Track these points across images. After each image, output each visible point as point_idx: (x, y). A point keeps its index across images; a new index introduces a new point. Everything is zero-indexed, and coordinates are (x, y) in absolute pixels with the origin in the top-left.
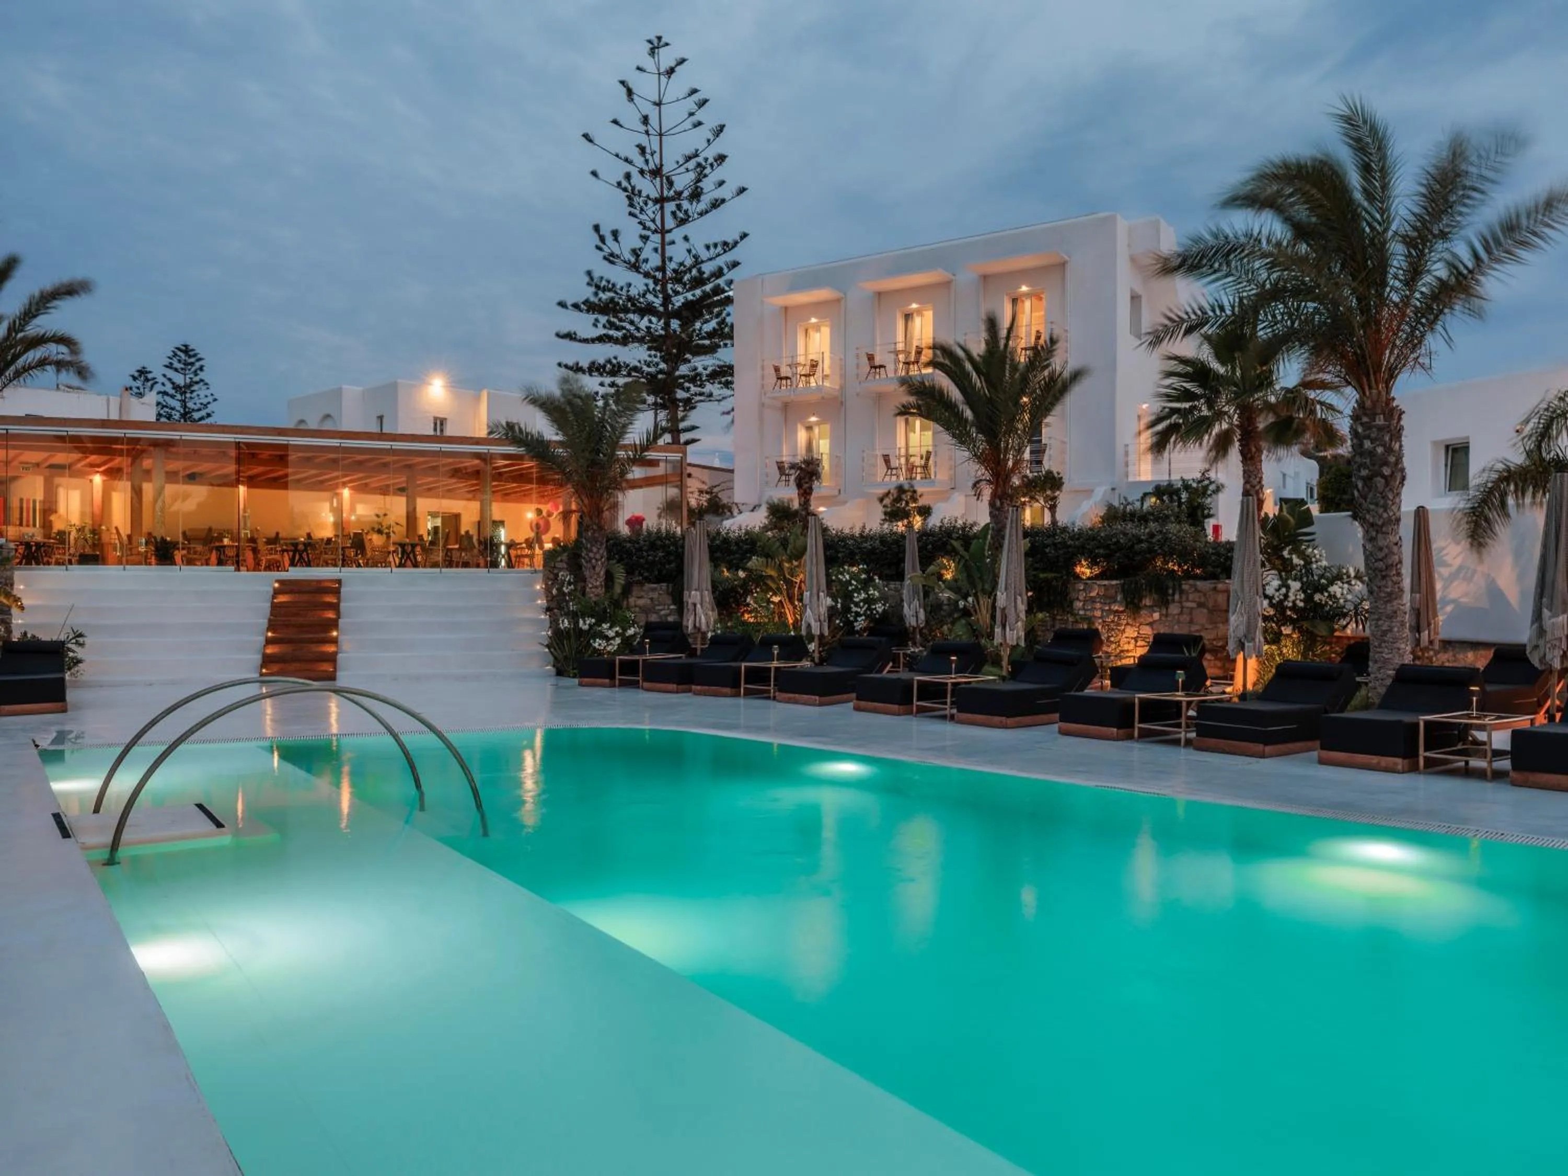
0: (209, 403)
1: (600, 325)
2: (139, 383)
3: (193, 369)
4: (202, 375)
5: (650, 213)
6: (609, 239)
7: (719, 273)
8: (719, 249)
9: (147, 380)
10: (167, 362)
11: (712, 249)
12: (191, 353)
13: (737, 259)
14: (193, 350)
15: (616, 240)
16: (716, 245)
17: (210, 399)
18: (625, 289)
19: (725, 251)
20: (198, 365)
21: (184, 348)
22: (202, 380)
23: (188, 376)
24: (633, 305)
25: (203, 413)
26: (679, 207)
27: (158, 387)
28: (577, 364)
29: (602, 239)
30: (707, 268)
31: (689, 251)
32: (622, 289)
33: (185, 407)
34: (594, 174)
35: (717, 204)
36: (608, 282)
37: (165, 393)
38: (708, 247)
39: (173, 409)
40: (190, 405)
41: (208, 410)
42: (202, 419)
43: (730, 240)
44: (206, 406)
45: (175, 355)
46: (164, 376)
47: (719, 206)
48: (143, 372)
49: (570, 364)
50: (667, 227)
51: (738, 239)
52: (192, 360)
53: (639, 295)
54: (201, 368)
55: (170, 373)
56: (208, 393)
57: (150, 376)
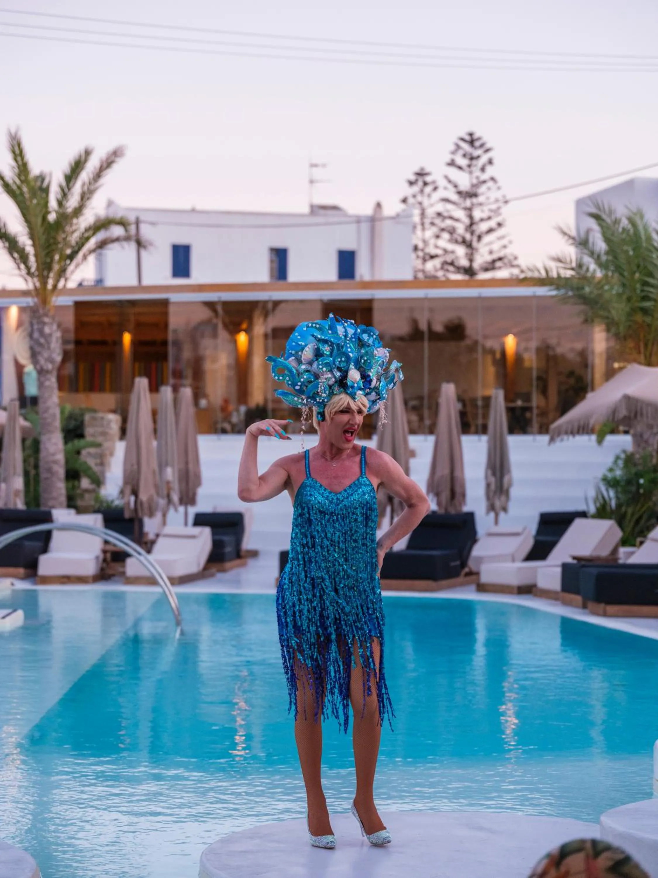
2: (416, 189)
3: (480, 164)
4: (490, 171)
9: (425, 184)
10: (448, 158)
12: (478, 143)
14: (479, 139)
17: (501, 202)
20: (484, 159)
21: (468, 138)
22: (491, 178)
23: (473, 175)
27: (441, 193)
33: (471, 217)
37: (446, 200)
39: (457, 220)
40: (477, 214)
41: (499, 219)
42: (491, 230)
45: (458, 147)
46: (446, 177)
48: (421, 174)
52: (479, 152)
54: (490, 162)
55: (454, 174)
56: (498, 195)
57: (428, 179)
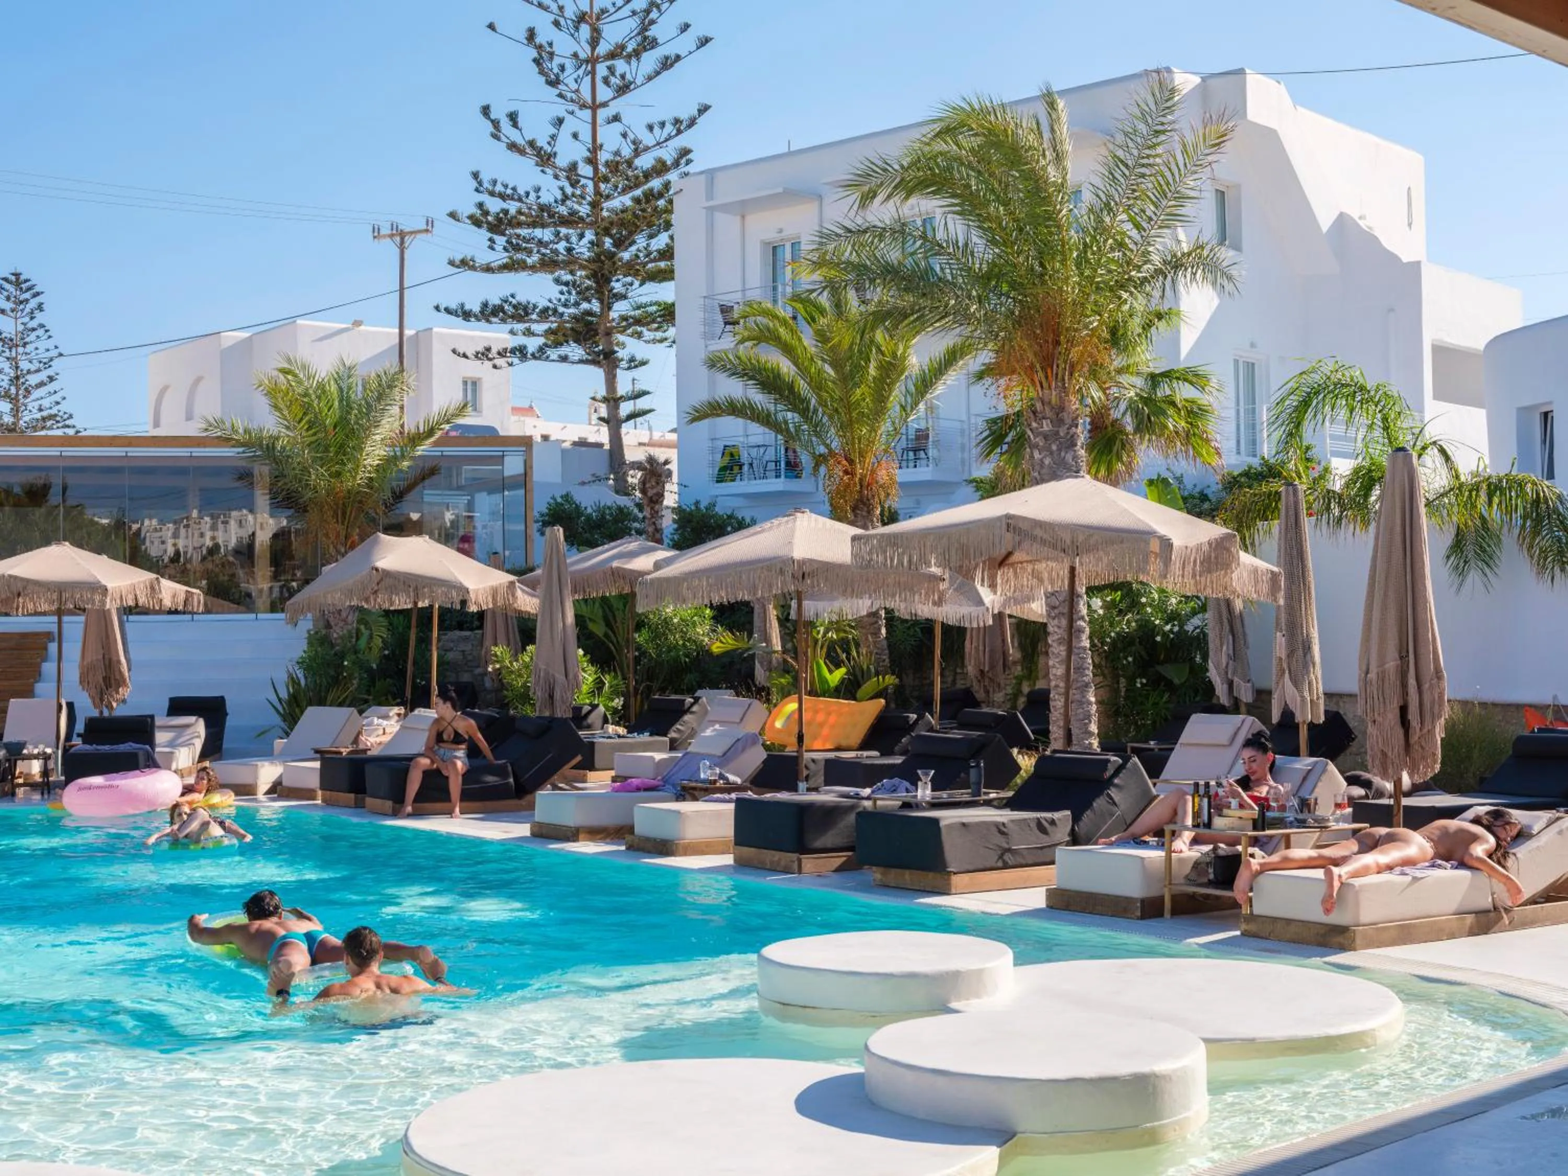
0: (51, 360)
1: (499, 248)
3: (27, 310)
4: (40, 318)
5: (570, 81)
6: (505, 125)
7: (661, 168)
8: (669, 128)
11: (657, 130)
12: (24, 286)
13: (689, 146)
14: (27, 280)
15: (515, 125)
16: (663, 125)
17: (54, 353)
18: (533, 195)
19: (679, 132)
20: (33, 303)
22: (42, 326)
23: (20, 321)
24: (551, 216)
25: (42, 376)
26: (611, 70)
28: (462, 305)
29: (496, 124)
30: (645, 162)
31: (624, 135)
32: (527, 194)
33: (17, 369)
34: (491, 27)
35: (667, 63)
36: (506, 186)
38: (650, 128)
40: (24, 365)
41: (50, 372)
42: (41, 384)
43: (684, 116)
44: (47, 364)
47: (672, 65)
49: (453, 306)
50: (600, 98)
51: (696, 113)
52: (27, 295)
53: (556, 201)
54: (40, 307)
56: (50, 344)
